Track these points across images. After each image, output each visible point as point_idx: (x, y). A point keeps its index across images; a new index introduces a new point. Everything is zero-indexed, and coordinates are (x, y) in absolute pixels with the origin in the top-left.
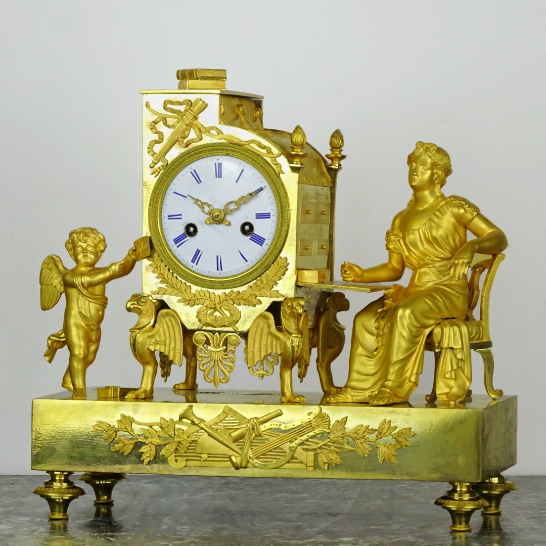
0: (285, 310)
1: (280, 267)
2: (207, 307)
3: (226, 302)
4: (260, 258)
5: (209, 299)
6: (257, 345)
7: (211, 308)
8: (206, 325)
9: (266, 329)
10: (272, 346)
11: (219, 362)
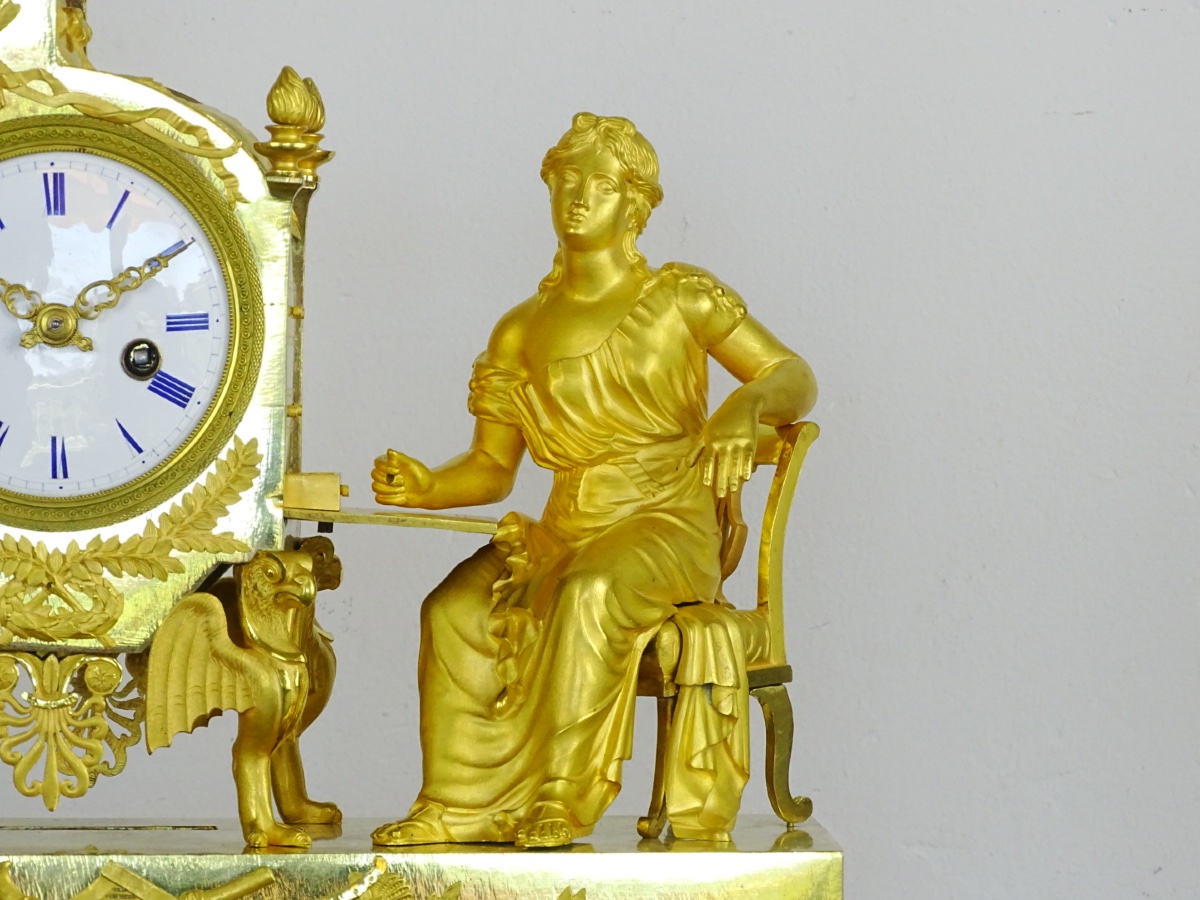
0: (255, 588)
1: (244, 465)
2: (25, 582)
3: (82, 567)
4: (177, 443)
5: (31, 559)
6: (174, 688)
7: (41, 585)
8: (24, 633)
9: (201, 643)
10: (218, 690)
11: (60, 736)
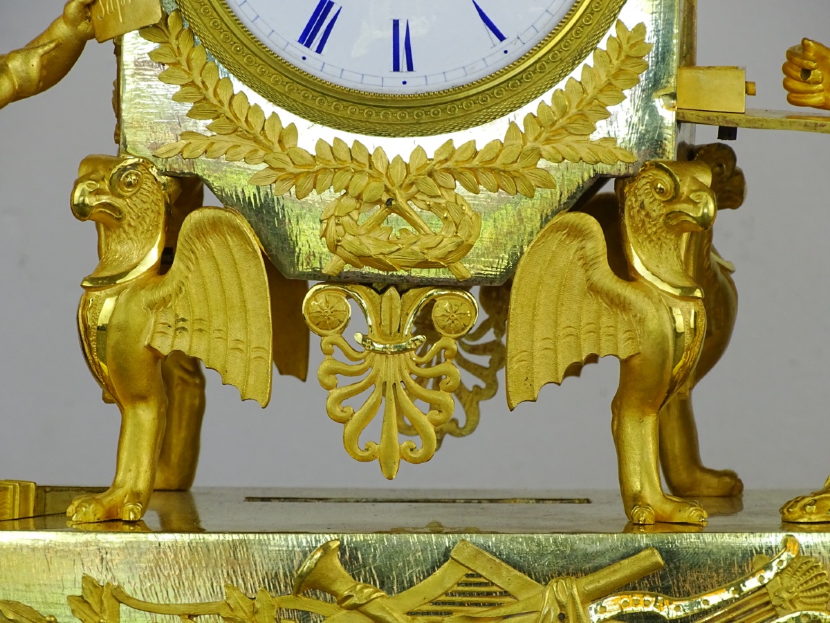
0: (642, 206)
1: (628, 57)
2: (358, 198)
3: (430, 180)
4: (549, 28)
5: (367, 169)
6: (542, 330)
7: (379, 201)
8: (357, 261)
10: (596, 331)
11: (401, 387)
